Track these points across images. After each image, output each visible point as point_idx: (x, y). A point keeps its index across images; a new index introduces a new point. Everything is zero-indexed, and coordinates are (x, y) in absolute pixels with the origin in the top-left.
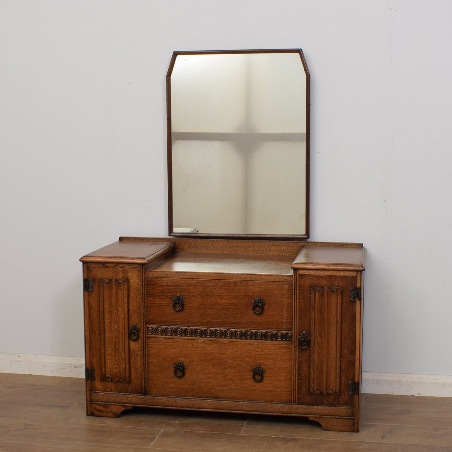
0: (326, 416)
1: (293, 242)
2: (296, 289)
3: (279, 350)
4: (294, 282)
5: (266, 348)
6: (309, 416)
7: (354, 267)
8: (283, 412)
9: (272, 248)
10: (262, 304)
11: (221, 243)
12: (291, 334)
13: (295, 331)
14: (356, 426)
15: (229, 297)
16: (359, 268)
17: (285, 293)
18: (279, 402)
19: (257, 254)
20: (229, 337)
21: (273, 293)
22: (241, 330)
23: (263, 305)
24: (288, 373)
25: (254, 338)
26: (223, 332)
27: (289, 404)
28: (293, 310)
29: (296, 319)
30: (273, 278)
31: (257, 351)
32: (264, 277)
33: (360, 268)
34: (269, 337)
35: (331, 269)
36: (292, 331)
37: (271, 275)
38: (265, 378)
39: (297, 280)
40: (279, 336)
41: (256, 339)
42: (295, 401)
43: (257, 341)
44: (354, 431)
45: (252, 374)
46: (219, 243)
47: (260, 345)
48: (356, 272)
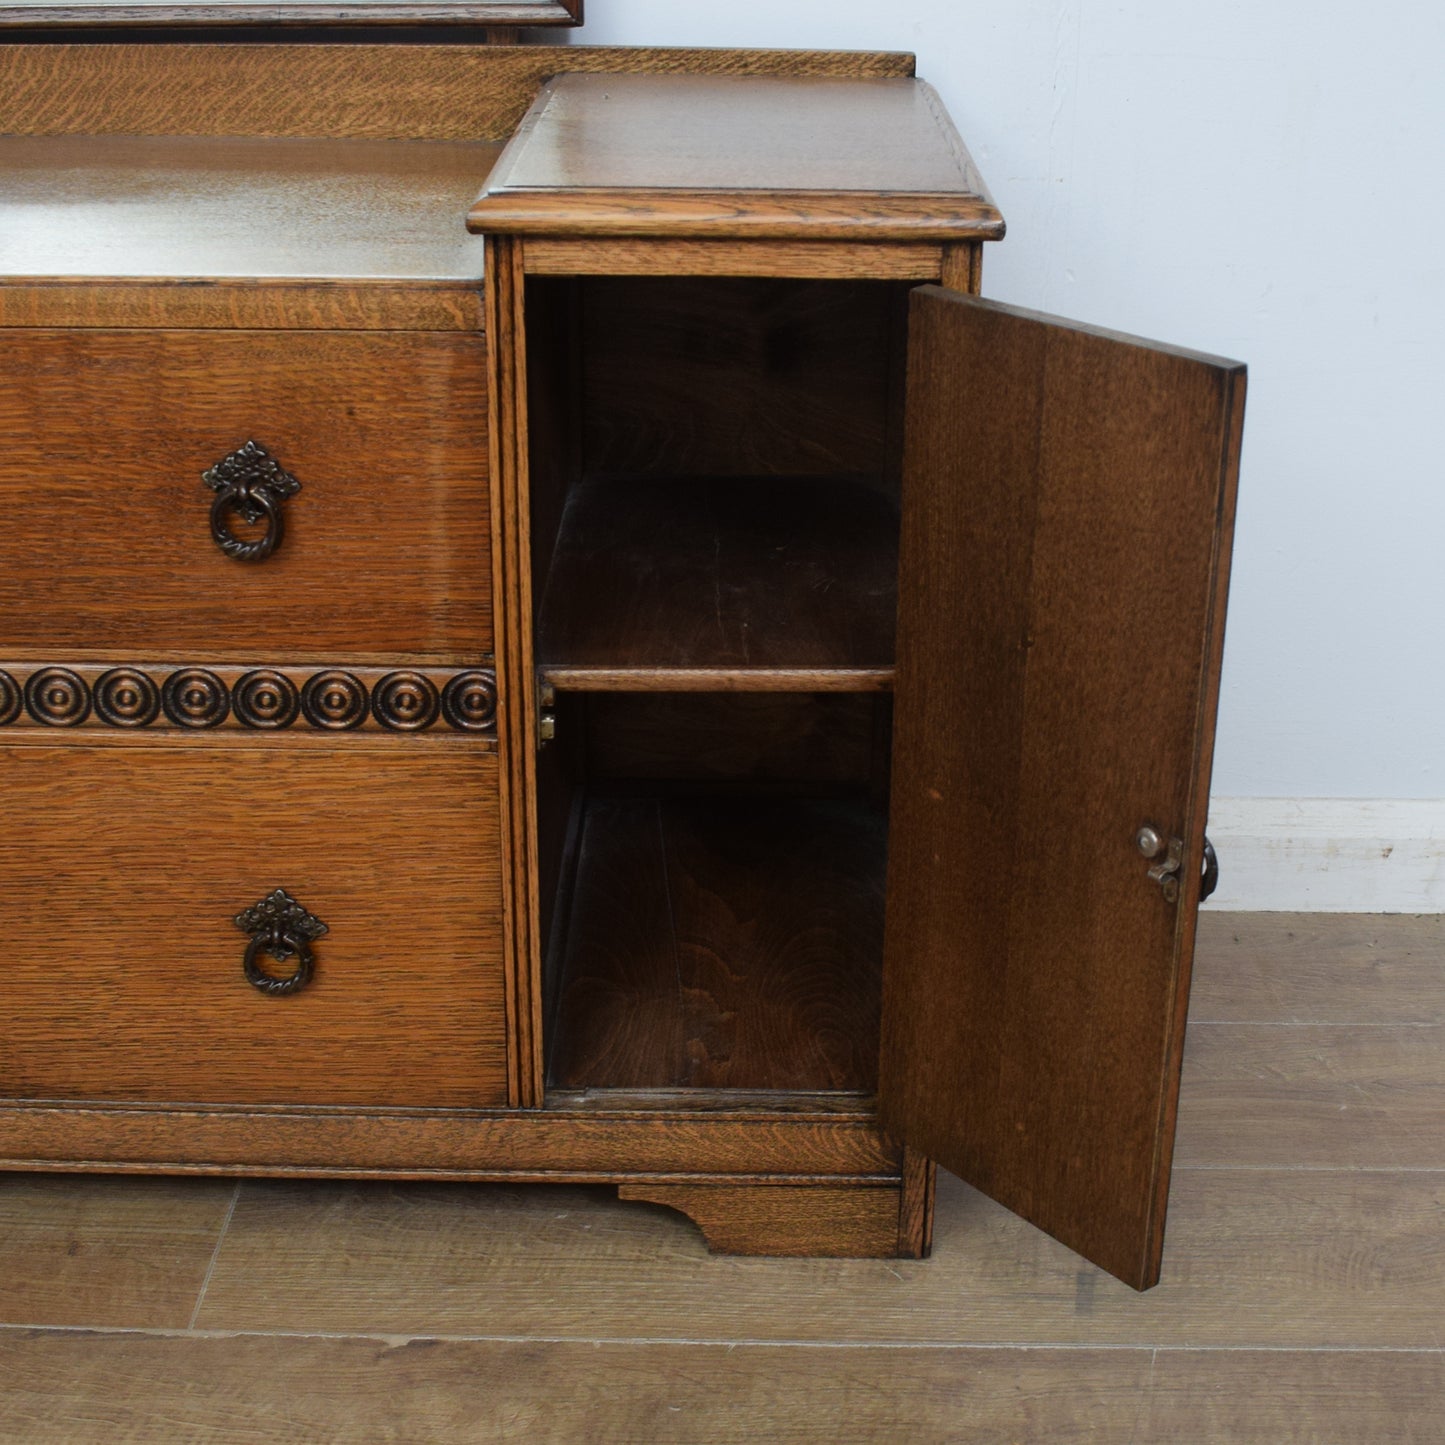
0: (729, 1177)
1: (482, 48)
2: (507, 377)
3: (408, 794)
4: (491, 333)
5: (323, 780)
6: (621, 1176)
7: (928, 216)
8: (456, 1162)
9: (356, 92)
10: (273, 492)
11: (29, 65)
12: (483, 689)
13: (513, 664)
14: (916, 1224)
15: (38, 448)
16: (960, 223)
17: (432, 405)
18: (429, 1106)
19: (261, 130)
20: (67, 721)
21: (351, 413)
22: (140, 668)
23: (283, 496)
24: (477, 933)
25: (232, 719)
26: (22, 684)
27: (493, 1116)
28: (496, 529)
29: (518, 586)
30: (340, 304)
31: (258, 805)
32: (277, 299)
33: (970, 223)
34: (340, 712)
35: (755, 233)
36: (493, 667)
37: (326, 287)
38: (328, 966)
39: (512, 313)
40: (406, 700)
41: (247, 726)
42: (526, 1097)
43: (258, 736)
44: (901, 1252)
45: (239, 944)
46: (20, 71)
47: (283, 766)
48: (937, 253)
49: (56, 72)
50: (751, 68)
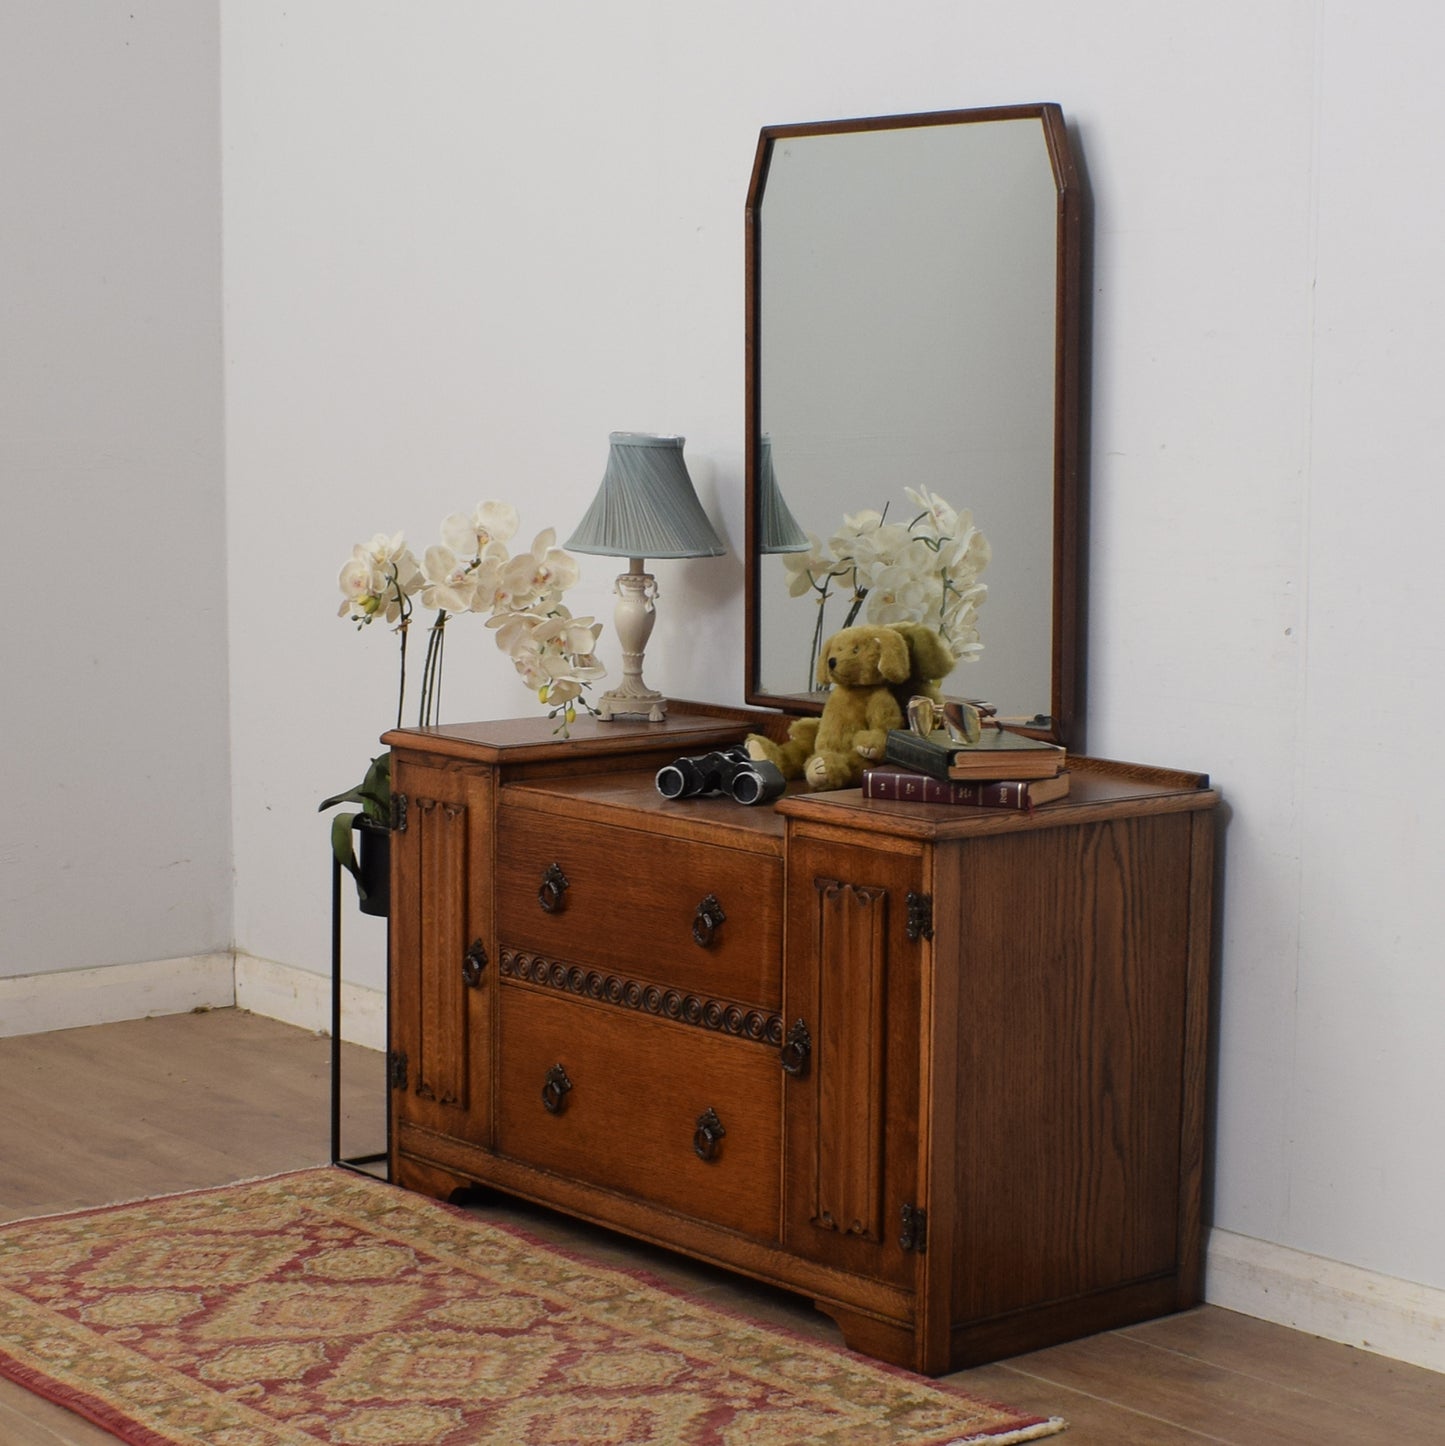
0: (853, 1308)
3: (753, 1071)
4: (785, 859)
5: (728, 1058)
6: (816, 1295)
7: (912, 827)
10: (714, 918)
12: (780, 1025)
15: (652, 887)
17: (765, 889)
18: (752, 1237)
20: (654, 1011)
21: (741, 888)
23: (718, 921)
25: (703, 1022)
27: (774, 1249)
28: (784, 949)
30: (743, 840)
31: (707, 1065)
32: (724, 833)
34: (735, 1026)
35: (861, 826)
36: (782, 1015)
38: (725, 1152)
39: (792, 851)
40: (756, 1024)
41: (707, 1027)
42: (784, 1239)
43: (710, 1032)
45: (693, 1131)
47: (716, 1048)
48: (920, 845)
50: (1132, 775)
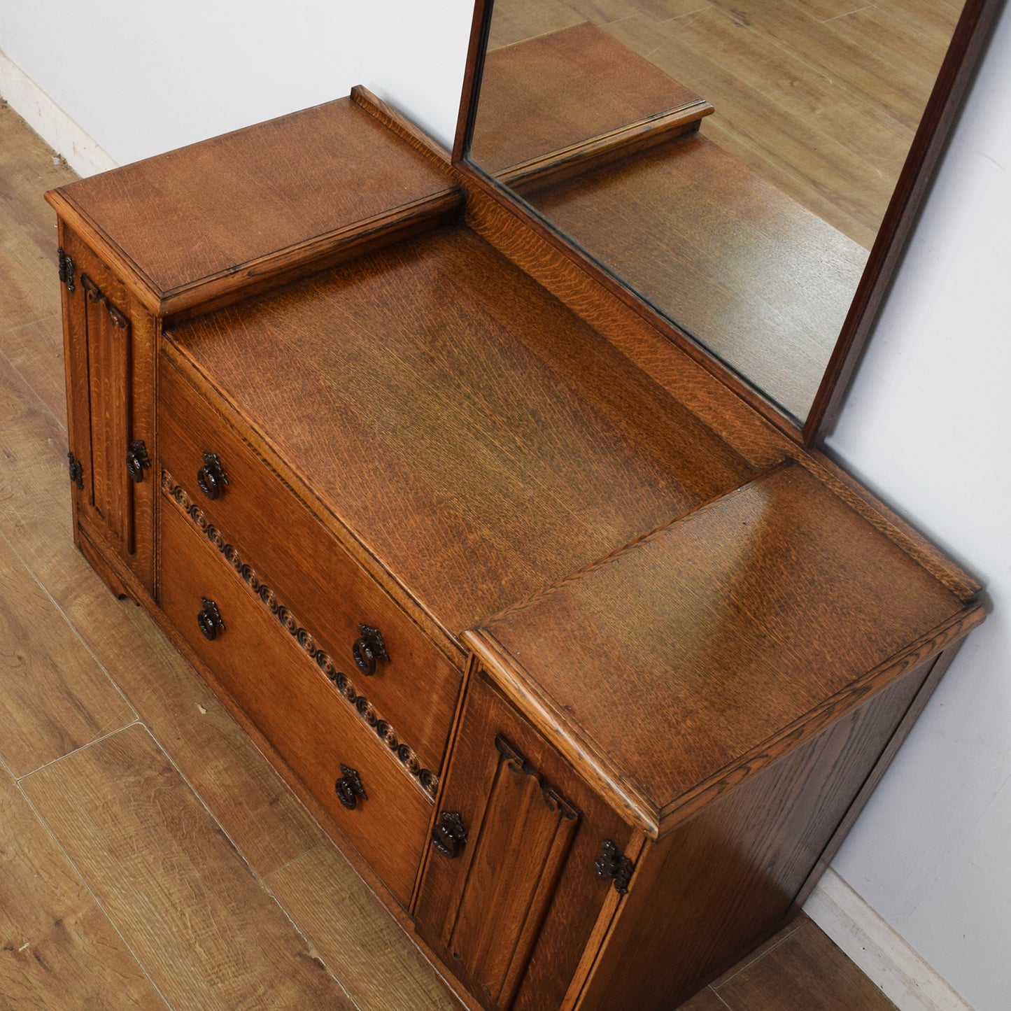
3: (403, 789)
4: (466, 676)
5: (377, 755)
9: (702, 395)
12: (434, 783)
15: (314, 563)
17: (438, 680)
18: (384, 883)
20: (308, 652)
21: (411, 654)
24: (412, 853)
25: (356, 705)
26: (298, 628)
27: (403, 909)
28: (451, 740)
30: (419, 616)
31: (356, 740)
34: (388, 740)
36: (439, 781)
38: (365, 810)
40: (410, 759)
41: (360, 712)
43: (363, 718)
47: (366, 737)
49: (583, 286)
